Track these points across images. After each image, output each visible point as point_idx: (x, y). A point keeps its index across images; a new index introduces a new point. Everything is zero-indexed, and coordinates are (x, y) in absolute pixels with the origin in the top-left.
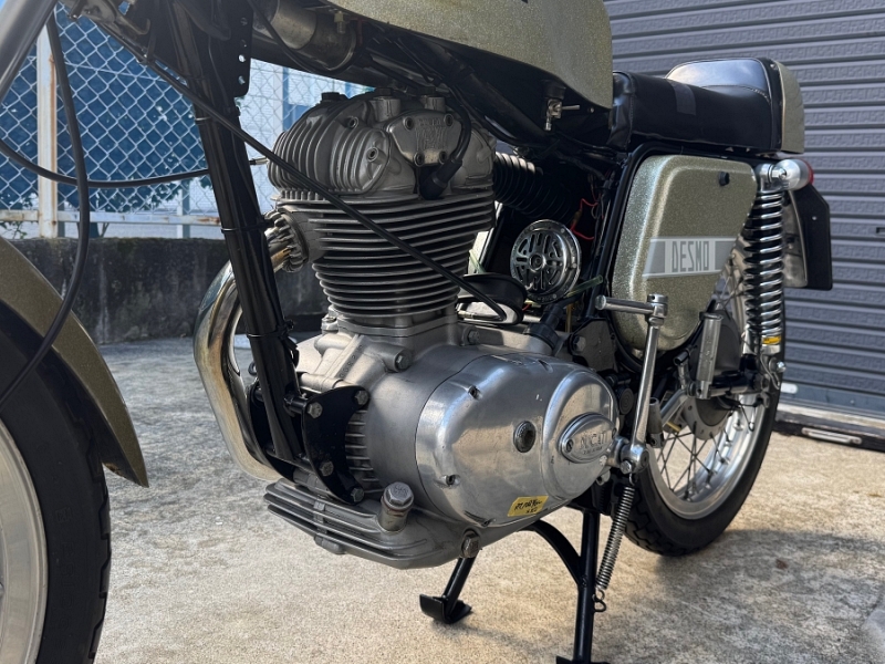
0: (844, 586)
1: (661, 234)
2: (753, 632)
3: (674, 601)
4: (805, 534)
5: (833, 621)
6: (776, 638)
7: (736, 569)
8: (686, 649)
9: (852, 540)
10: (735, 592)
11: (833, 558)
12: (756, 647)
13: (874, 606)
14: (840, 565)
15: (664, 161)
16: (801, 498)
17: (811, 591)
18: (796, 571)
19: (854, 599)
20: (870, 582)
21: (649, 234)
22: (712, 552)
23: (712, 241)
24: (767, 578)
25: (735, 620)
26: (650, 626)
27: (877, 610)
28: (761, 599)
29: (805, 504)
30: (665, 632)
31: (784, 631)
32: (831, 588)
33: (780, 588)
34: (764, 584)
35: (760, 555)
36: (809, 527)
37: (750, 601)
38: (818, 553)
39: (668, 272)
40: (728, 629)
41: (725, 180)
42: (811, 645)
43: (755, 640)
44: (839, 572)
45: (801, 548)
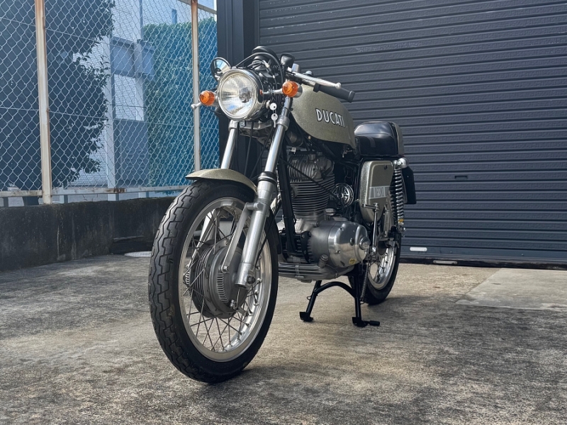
1: (373, 186)
15: (370, 163)
21: (369, 186)
23: (384, 187)
39: (375, 197)
41: (386, 167)
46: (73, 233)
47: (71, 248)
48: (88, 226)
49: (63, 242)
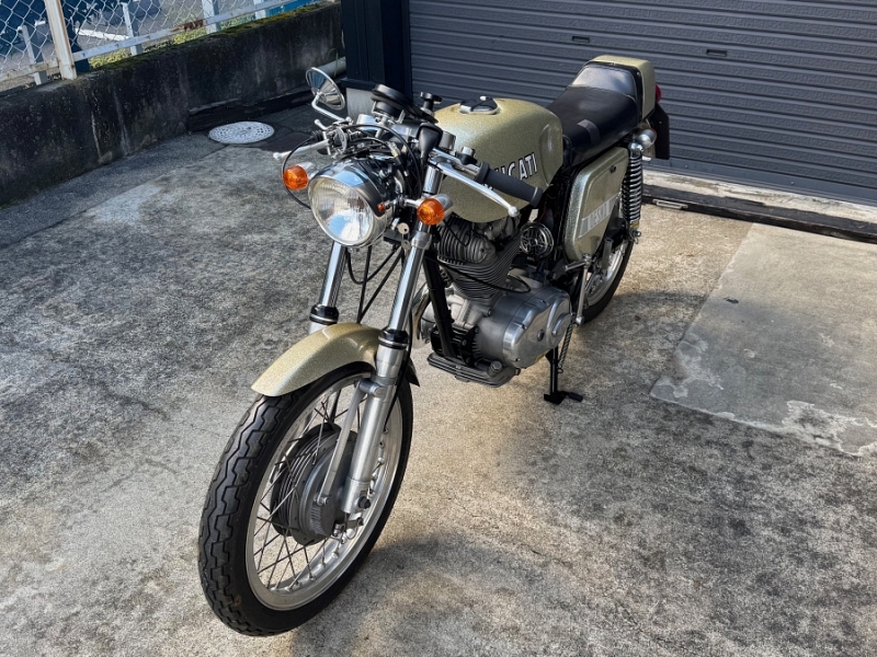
0: (668, 329)
2: (624, 364)
3: (587, 350)
4: (651, 293)
5: (660, 351)
6: (635, 365)
7: (615, 324)
8: (595, 377)
9: (674, 295)
10: (615, 340)
11: (663, 309)
12: (626, 371)
13: (680, 340)
14: (667, 314)
16: (649, 264)
17: (651, 334)
18: (645, 321)
19: (672, 336)
20: (680, 324)
22: (603, 315)
24: (629, 328)
25: (616, 358)
26: (578, 367)
27: (682, 342)
28: (628, 342)
29: (652, 269)
30: (586, 369)
31: (638, 360)
32: (661, 331)
33: (636, 335)
34: (630, 333)
35: (627, 313)
36: (653, 287)
37: (623, 344)
38: (657, 307)
40: (613, 363)
42: (650, 367)
43: (625, 368)
44: (666, 319)
45: (648, 305)
46: (120, 116)
47: (120, 139)
48: (144, 100)
49: (103, 135)
